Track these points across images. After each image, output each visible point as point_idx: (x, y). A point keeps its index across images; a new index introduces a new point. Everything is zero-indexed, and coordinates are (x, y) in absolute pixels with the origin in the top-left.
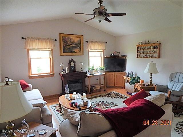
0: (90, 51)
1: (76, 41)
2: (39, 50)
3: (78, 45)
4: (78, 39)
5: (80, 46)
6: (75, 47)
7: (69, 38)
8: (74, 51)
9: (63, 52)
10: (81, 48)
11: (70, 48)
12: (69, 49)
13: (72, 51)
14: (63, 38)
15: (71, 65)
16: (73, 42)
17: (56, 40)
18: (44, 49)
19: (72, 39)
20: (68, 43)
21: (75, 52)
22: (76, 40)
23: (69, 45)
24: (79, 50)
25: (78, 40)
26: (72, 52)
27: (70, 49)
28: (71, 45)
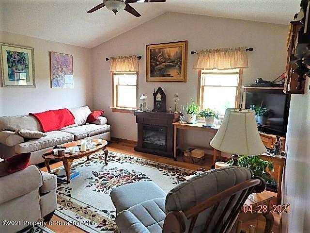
0: (203, 73)
1: (172, 54)
3: (176, 61)
4: (177, 50)
5: (181, 64)
7: (162, 50)
8: (169, 73)
9: (151, 77)
10: (181, 67)
11: (162, 69)
12: (160, 70)
13: (165, 74)
14: (151, 51)
15: (157, 100)
16: (168, 57)
17: (140, 57)
19: (166, 52)
20: (159, 59)
21: (169, 76)
22: (173, 52)
23: (161, 64)
24: (178, 71)
25: (177, 52)
26: (164, 76)
28: (163, 62)
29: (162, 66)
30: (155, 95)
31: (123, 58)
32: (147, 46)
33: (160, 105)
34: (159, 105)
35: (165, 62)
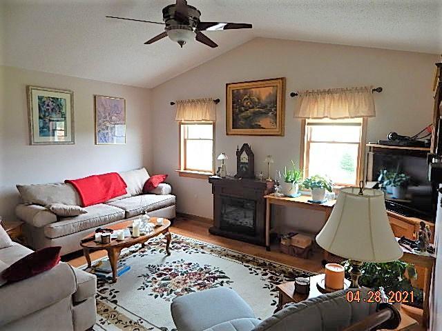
0: (309, 124)
1: (263, 98)
2: (194, 124)
3: (269, 106)
4: (270, 90)
5: (276, 110)
6: (262, 113)
7: (248, 91)
8: (258, 123)
9: (233, 128)
10: (276, 115)
11: (250, 117)
12: (246, 118)
13: (253, 124)
14: (233, 93)
15: (242, 161)
16: (257, 100)
17: (217, 101)
18: (206, 120)
19: (254, 93)
20: (245, 104)
21: (259, 127)
22: (264, 93)
23: (247, 110)
24: (272, 121)
25: (270, 94)
26: (252, 127)
27: (248, 119)
28: (250, 108)
29: (249, 113)
30: (239, 154)
31: (194, 102)
32: (227, 85)
33: (246, 168)
34: (244, 169)
35: (253, 108)
